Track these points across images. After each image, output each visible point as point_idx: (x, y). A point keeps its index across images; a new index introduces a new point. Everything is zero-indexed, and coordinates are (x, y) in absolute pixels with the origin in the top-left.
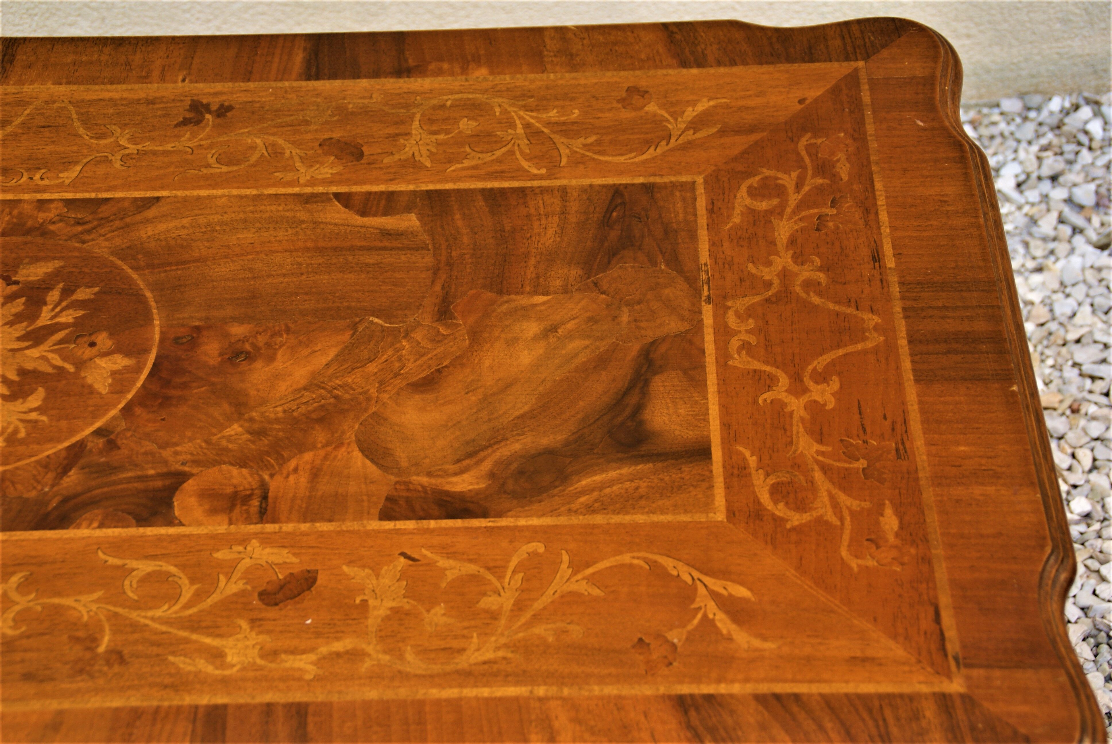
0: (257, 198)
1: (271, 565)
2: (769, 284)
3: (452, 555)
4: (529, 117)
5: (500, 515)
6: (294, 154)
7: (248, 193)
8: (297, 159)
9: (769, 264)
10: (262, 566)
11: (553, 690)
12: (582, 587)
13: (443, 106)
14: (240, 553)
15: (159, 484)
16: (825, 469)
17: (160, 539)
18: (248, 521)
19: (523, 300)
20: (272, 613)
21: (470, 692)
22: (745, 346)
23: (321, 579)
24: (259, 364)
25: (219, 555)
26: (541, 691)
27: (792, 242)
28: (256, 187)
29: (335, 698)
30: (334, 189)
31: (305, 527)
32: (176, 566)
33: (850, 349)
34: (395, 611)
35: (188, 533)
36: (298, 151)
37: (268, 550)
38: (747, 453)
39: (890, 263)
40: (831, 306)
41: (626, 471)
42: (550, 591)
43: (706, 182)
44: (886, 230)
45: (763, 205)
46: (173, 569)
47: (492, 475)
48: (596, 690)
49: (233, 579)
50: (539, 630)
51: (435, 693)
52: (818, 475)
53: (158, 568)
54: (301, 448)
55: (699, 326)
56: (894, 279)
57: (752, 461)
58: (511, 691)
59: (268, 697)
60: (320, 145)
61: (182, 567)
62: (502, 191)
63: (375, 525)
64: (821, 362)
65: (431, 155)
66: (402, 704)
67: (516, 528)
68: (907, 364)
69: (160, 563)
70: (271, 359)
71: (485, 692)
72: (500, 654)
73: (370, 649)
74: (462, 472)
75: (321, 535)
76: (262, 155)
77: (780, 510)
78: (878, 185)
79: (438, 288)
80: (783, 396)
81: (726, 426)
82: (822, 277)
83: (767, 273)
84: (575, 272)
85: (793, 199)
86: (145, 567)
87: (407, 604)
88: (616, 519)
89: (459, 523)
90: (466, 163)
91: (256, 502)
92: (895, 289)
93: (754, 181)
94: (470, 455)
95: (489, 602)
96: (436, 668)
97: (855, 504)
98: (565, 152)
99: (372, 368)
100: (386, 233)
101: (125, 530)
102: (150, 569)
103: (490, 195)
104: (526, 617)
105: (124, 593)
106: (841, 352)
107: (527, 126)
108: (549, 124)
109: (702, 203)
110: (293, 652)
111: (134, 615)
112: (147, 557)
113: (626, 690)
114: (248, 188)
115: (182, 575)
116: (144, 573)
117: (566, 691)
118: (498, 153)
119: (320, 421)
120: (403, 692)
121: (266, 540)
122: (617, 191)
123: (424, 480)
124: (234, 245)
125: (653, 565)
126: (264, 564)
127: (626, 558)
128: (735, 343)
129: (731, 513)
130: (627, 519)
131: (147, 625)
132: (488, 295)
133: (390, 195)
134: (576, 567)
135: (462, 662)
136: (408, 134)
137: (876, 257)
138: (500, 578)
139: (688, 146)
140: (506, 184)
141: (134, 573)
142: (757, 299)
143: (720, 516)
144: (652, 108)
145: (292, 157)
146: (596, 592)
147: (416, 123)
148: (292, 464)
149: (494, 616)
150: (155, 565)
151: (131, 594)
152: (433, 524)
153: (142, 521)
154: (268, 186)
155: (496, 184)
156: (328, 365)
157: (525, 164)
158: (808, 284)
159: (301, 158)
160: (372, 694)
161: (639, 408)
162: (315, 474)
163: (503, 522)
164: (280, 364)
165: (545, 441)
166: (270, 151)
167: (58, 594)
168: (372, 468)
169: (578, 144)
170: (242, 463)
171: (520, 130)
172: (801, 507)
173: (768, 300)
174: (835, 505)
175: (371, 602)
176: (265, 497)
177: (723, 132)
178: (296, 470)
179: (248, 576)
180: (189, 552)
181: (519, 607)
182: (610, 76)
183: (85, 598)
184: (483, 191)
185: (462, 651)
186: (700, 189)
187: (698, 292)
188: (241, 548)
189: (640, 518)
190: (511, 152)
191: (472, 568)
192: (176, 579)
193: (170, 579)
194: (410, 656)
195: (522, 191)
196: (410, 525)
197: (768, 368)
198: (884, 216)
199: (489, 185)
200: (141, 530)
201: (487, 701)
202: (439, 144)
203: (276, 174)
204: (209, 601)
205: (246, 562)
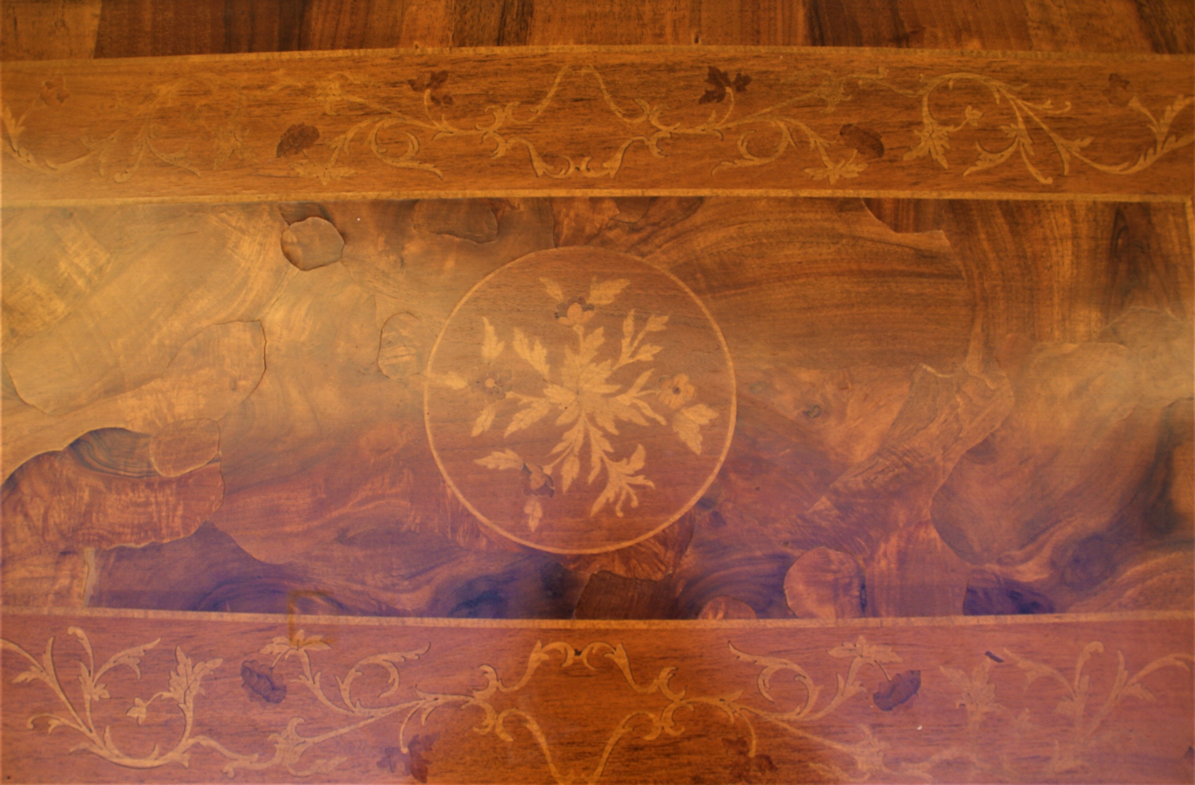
0: (795, 202)
1: (880, 664)
3: (1029, 655)
4: (1026, 108)
5: (1064, 610)
6: (818, 144)
7: (784, 195)
8: (822, 151)
10: (872, 665)
12: (1138, 690)
13: (946, 88)
14: (851, 650)
15: (768, 567)
17: (780, 632)
18: (853, 612)
19: (1055, 349)
20: (888, 718)
23: (924, 682)
24: (832, 423)
25: (833, 652)
28: (791, 188)
30: (863, 193)
31: (902, 622)
32: (799, 664)
34: (989, 717)
35: (802, 626)
36: (822, 140)
37: (874, 648)
41: (1161, 558)
42: (1113, 696)
43: (1193, 203)
46: (796, 668)
47: (1052, 563)
49: (850, 681)
50: (1107, 738)
53: (785, 666)
54: (886, 529)
60: (841, 134)
61: (804, 665)
62: (1018, 205)
63: (961, 621)
65: (946, 153)
67: (1078, 625)
69: (785, 661)
72: (1079, 763)
73: (973, 759)
74: (1027, 560)
75: (918, 632)
76: (789, 146)
86: (773, 665)
87: (998, 710)
88: (1158, 616)
90: (980, 166)
91: (856, 593)
94: (1031, 540)
95: (1064, 708)
98: (1065, 156)
100: (921, 255)
101: (747, 621)
102: (778, 667)
103: (1007, 210)
104: (1096, 723)
105: (761, 694)
107: (1027, 120)
108: (1046, 118)
110: (912, 761)
111: (773, 719)
112: (772, 653)
114: (784, 188)
115: (805, 674)
116: (773, 671)
118: (1006, 154)
119: (898, 495)
121: (872, 635)
123: (997, 569)
124: (784, 264)
126: (874, 663)
127: (1171, 658)
130: (1168, 615)
131: (786, 730)
132: (1022, 340)
133: (917, 204)
134: (1131, 670)
135: (1050, 771)
136: (920, 124)
138: (1072, 680)
139: (1173, 156)
140: (1018, 195)
141: (765, 671)
144: (1135, 104)
145: (817, 148)
146: (1149, 697)
147: (925, 110)
149: (1070, 723)
150: (781, 663)
151: (766, 695)
152: (1009, 620)
153: (760, 613)
154: (802, 187)
155: (1010, 195)
156: (895, 424)
157: (1032, 170)
159: (826, 150)
161: (1166, 488)
162: (902, 560)
163: (1067, 619)
165: (1093, 524)
166: (796, 140)
167: (705, 693)
168: (950, 554)
169: (1075, 147)
170: (838, 543)
171: (1021, 125)
175: (968, 708)
176: (863, 586)
179: (862, 676)
180: (808, 649)
181: (1089, 713)
182: (1093, 59)
183: (728, 698)
184: (1000, 204)
185: (1048, 760)
188: (850, 645)
190: (1018, 154)
191: (1046, 671)
192: (802, 679)
193: (797, 679)
195: (1034, 206)
196: (991, 620)
199: (1004, 195)
200: (762, 623)
202: (951, 138)
203: (807, 171)
204: (836, 702)
205: (858, 662)
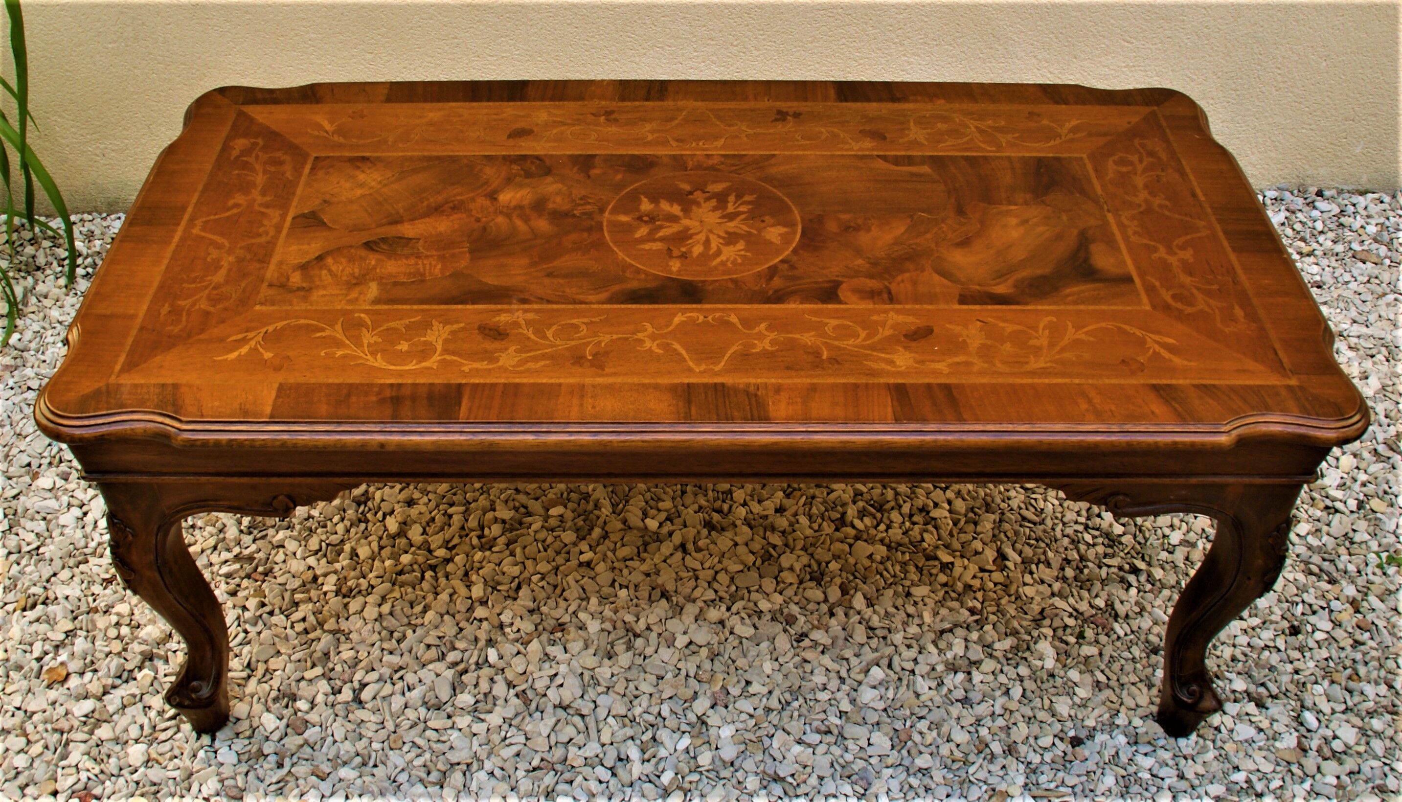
0: (832, 156)
1: (905, 323)
2: (1139, 205)
3: (1006, 321)
4: (976, 123)
5: (1026, 304)
6: (846, 136)
7: (826, 154)
8: (848, 138)
9: (1136, 196)
11: (1083, 381)
12: (1084, 337)
13: (924, 117)
14: (885, 317)
15: (827, 285)
16: (1198, 288)
17: (837, 310)
18: (884, 303)
19: (1004, 208)
20: (914, 344)
21: (1037, 381)
22: (1135, 233)
23: (936, 330)
24: (862, 233)
25: (875, 318)
26: (1077, 381)
27: (1146, 186)
28: (830, 151)
29: (964, 382)
30: (875, 153)
31: (917, 307)
32: (851, 322)
33: (1194, 236)
34: (983, 345)
35: (852, 308)
36: (848, 135)
37: (901, 317)
38: (1153, 280)
39: (1202, 198)
40: (1177, 216)
41: (1089, 286)
42: (1066, 338)
43: (1088, 157)
44: (1195, 184)
45: (1124, 169)
46: (850, 324)
47: (1015, 286)
48: (1107, 381)
49: (887, 329)
50: (1066, 355)
51: (1018, 381)
52: (1195, 291)
53: (842, 323)
54: (902, 271)
55: (1106, 224)
56: (1207, 206)
57: (1157, 284)
58: (1060, 381)
59: (926, 381)
60: (860, 132)
61: (855, 323)
62: (974, 157)
63: (957, 307)
64: (1180, 241)
65: (926, 139)
66: (1002, 386)
67: (1037, 310)
68: (1226, 244)
69: (842, 321)
70: (869, 230)
71: (1047, 381)
72: (1049, 365)
73: (975, 361)
74: (998, 284)
75: (929, 310)
76: (827, 137)
77: (1179, 305)
78: (1184, 163)
79: (953, 200)
80: (1164, 255)
81: (1138, 268)
82: (1167, 203)
83: (1137, 201)
84: (1029, 196)
85: (1140, 168)
86: (834, 322)
87: (989, 342)
88: (1091, 308)
89: (1004, 307)
90: (948, 143)
91: (885, 296)
92: (1209, 210)
93: (1116, 158)
94: (1000, 277)
95: (1033, 342)
96: (1016, 370)
97: (1219, 305)
98: (1003, 140)
99: (928, 236)
100: (913, 175)
101: (816, 306)
102: (837, 323)
103: (967, 159)
104: (1057, 349)
105: (827, 334)
106: (1189, 237)
107: (976, 127)
108: (989, 127)
109: (1089, 167)
110: (933, 361)
111: (836, 343)
112: (833, 318)
113: (1122, 381)
114: (826, 151)
115: (856, 326)
116: (834, 325)
117: (1090, 381)
118: (965, 140)
119: (907, 259)
120: (1001, 380)
121: (898, 312)
122: (1039, 160)
123: (978, 287)
124: (827, 177)
125: (1119, 328)
126: (901, 323)
127: (1103, 325)
128: (1130, 232)
129: (1154, 307)
130: (1097, 307)
131: (845, 348)
132: (982, 205)
133: (909, 157)
134: (1077, 328)
135: (1030, 367)
136: (909, 129)
137: (1194, 195)
138: (1037, 332)
139: (1072, 141)
140: (975, 154)
141: (829, 325)
142: (1135, 212)
143: (1148, 308)
144: (1045, 122)
145: (845, 138)
146: (1091, 339)
147: (912, 124)
148: (899, 278)
149: (1039, 349)
150: (839, 322)
151: (831, 334)
152: (989, 307)
153: (824, 302)
154: (836, 151)
155: (969, 154)
156: (903, 234)
157: (983, 145)
158: (1161, 206)
159: (851, 138)
160: (984, 380)
161: (1087, 259)
162: (915, 283)
163: (1029, 307)
164: (875, 232)
165: (1039, 272)
166: (832, 135)
167: (791, 333)
168: (945, 281)
169: (1010, 137)
170: (871, 276)
171: (973, 129)
172: (1191, 304)
173: (1142, 213)
174: (1209, 305)
175: (968, 341)
176: (890, 293)
177: (1090, 134)
178: (903, 281)
179: (893, 327)
180: (856, 316)
181: (1051, 345)
182: (1016, 106)
183: (806, 335)
184: (963, 157)
185: (1027, 363)
186: (1087, 161)
187: (1101, 208)
189: (1105, 308)
190: (972, 140)
191: (1019, 327)
192: (854, 328)
193: (851, 328)
194: (998, 365)
195: (985, 158)
196: (977, 307)
197: (1152, 243)
198: (1191, 177)
199: (965, 154)
200: (825, 306)
201: (1049, 385)
202: (928, 134)
203: (839, 145)
204: (877, 338)
205: (890, 322)
